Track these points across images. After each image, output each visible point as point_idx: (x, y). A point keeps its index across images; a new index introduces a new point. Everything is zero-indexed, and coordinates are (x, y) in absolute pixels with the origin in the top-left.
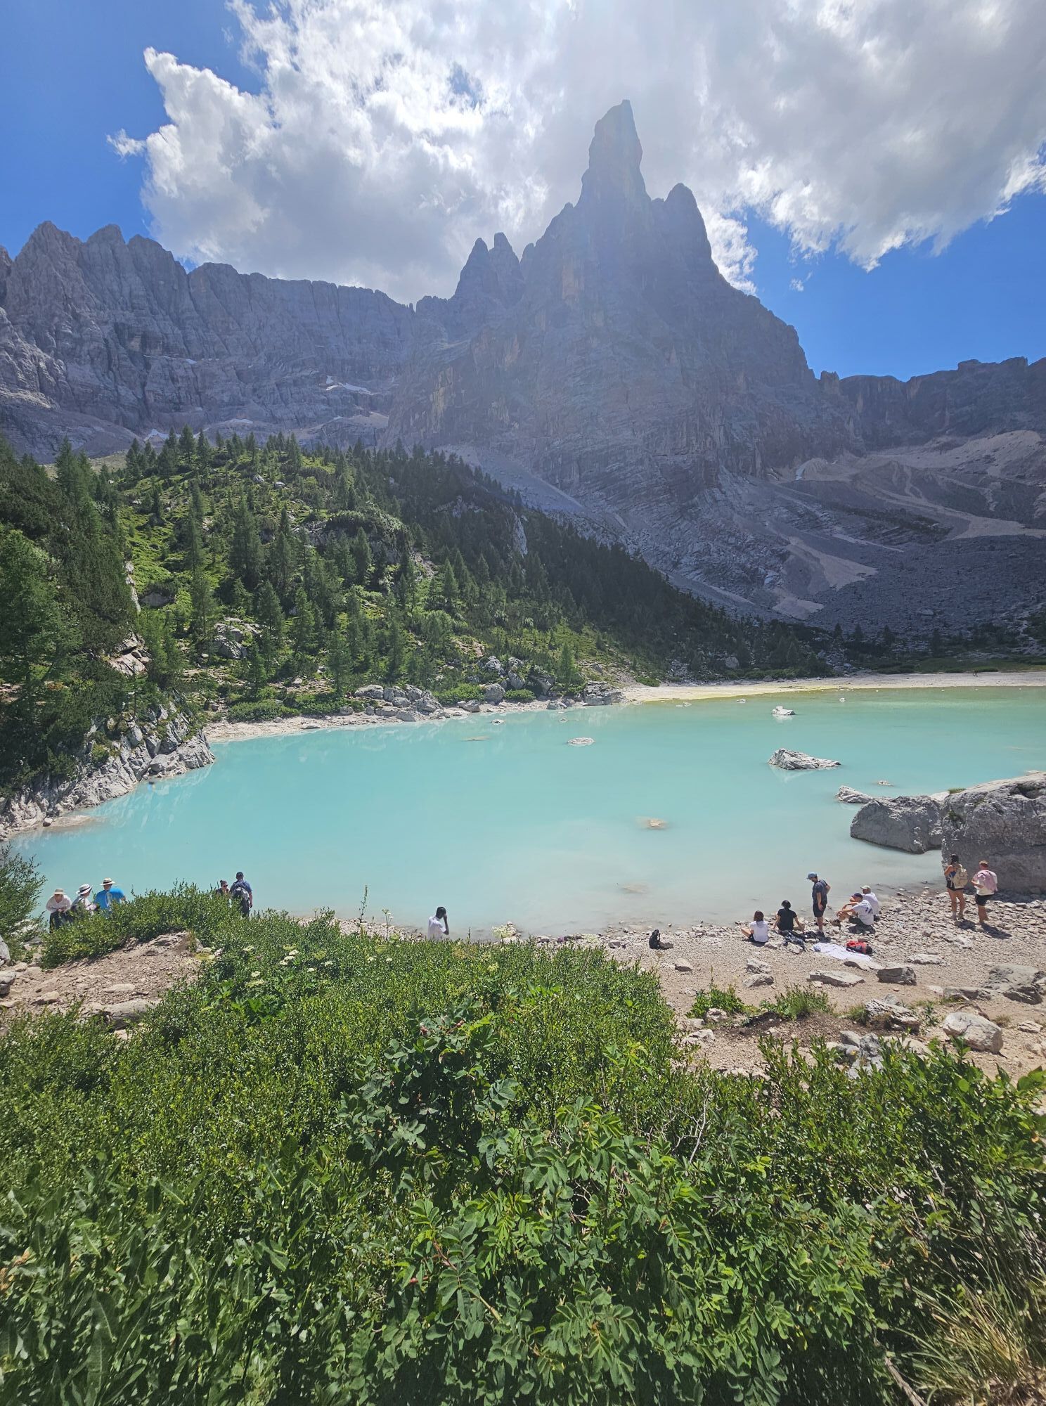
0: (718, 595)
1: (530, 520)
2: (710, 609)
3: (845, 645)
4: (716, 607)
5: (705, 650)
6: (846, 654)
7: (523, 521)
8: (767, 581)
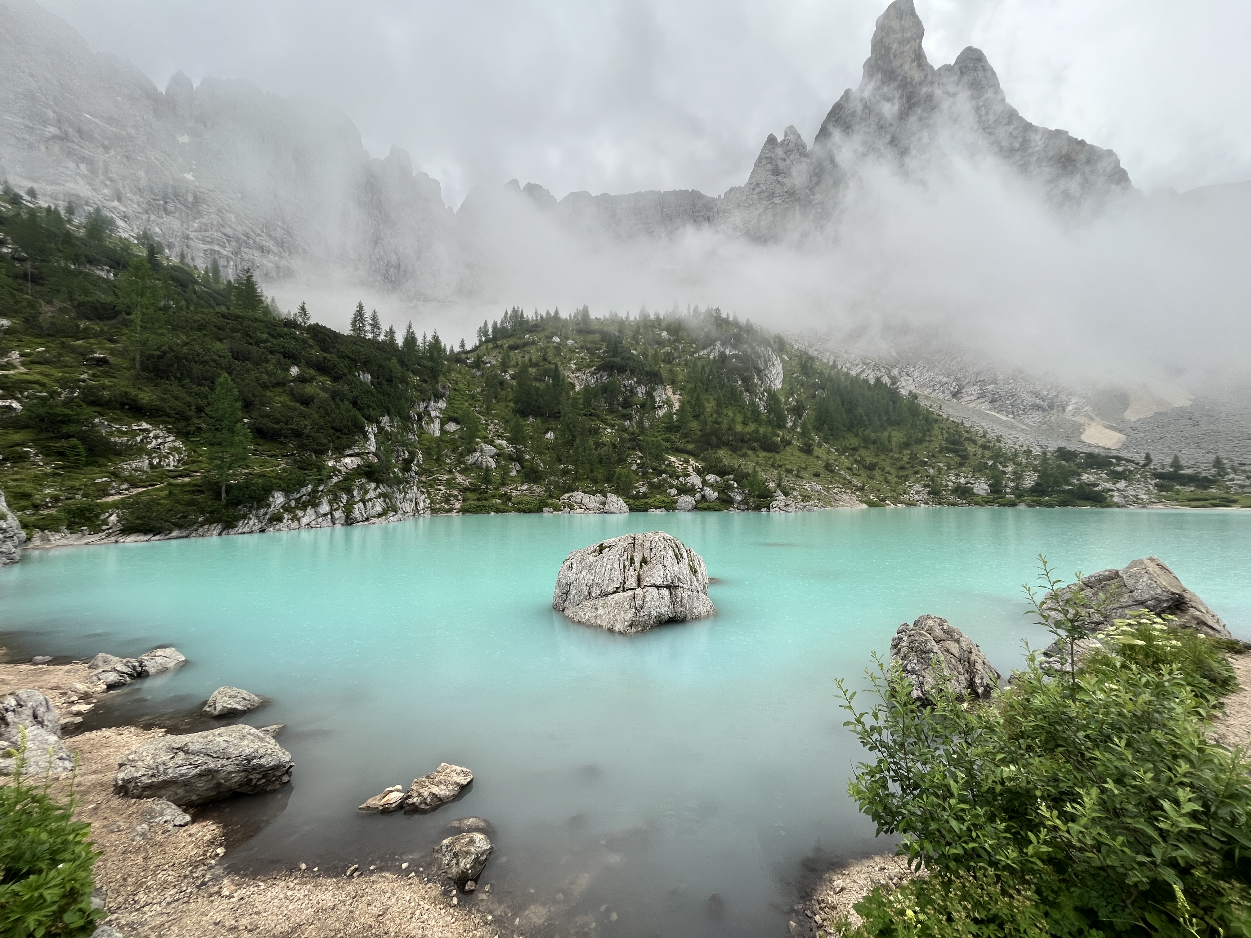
0: (1002, 423)
1: (790, 359)
2: (984, 436)
3: (1157, 475)
4: (991, 435)
5: (957, 476)
6: (1156, 485)
7: (782, 360)
8: (1069, 408)
